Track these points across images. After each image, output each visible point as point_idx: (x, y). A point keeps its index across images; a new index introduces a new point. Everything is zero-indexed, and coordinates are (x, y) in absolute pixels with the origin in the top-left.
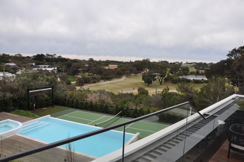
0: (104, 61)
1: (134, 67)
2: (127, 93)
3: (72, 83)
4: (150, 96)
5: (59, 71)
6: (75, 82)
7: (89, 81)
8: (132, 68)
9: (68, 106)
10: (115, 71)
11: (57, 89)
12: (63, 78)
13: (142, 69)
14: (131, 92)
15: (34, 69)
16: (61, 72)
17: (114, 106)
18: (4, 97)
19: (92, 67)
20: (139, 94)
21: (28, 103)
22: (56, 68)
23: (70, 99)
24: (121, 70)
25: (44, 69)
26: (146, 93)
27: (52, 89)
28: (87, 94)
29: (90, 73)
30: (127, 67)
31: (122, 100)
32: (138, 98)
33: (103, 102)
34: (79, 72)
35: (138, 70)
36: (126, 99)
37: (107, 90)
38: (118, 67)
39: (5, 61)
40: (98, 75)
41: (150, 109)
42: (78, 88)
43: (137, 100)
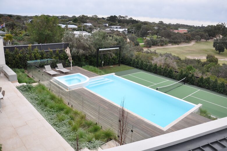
0: (173, 25)
1: (205, 32)
2: (194, 59)
3: (140, 44)
4: (219, 65)
5: (129, 32)
6: (143, 44)
7: (157, 43)
8: (203, 33)
9: (134, 67)
10: (184, 36)
11: (124, 49)
12: (132, 39)
13: (215, 35)
14: (199, 59)
15: (107, 29)
16: (131, 33)
17: (179, 71)
18: (78, 53)
19: (161, 30)
20: (207, 61)
21: (97, 60)
22: (127, 29)
23: (135, 59)
24: (191, 34)
25: (115, 30)
26: (215, 61)
27: (120, 48)
28: (153, 56)
29: (158, 36)
30: (197, 32)
31: (188, 66)
32: (205, 65)
33: (168, 66)
34: (148, 34)
35: (210, 36)
36: (192, 65)
37: (173, 54)
38: (188, 32)
39: (84, 21)
40: (167, 38)
41: (218, 79)
42: (145, 49)
43: (205, 68)
